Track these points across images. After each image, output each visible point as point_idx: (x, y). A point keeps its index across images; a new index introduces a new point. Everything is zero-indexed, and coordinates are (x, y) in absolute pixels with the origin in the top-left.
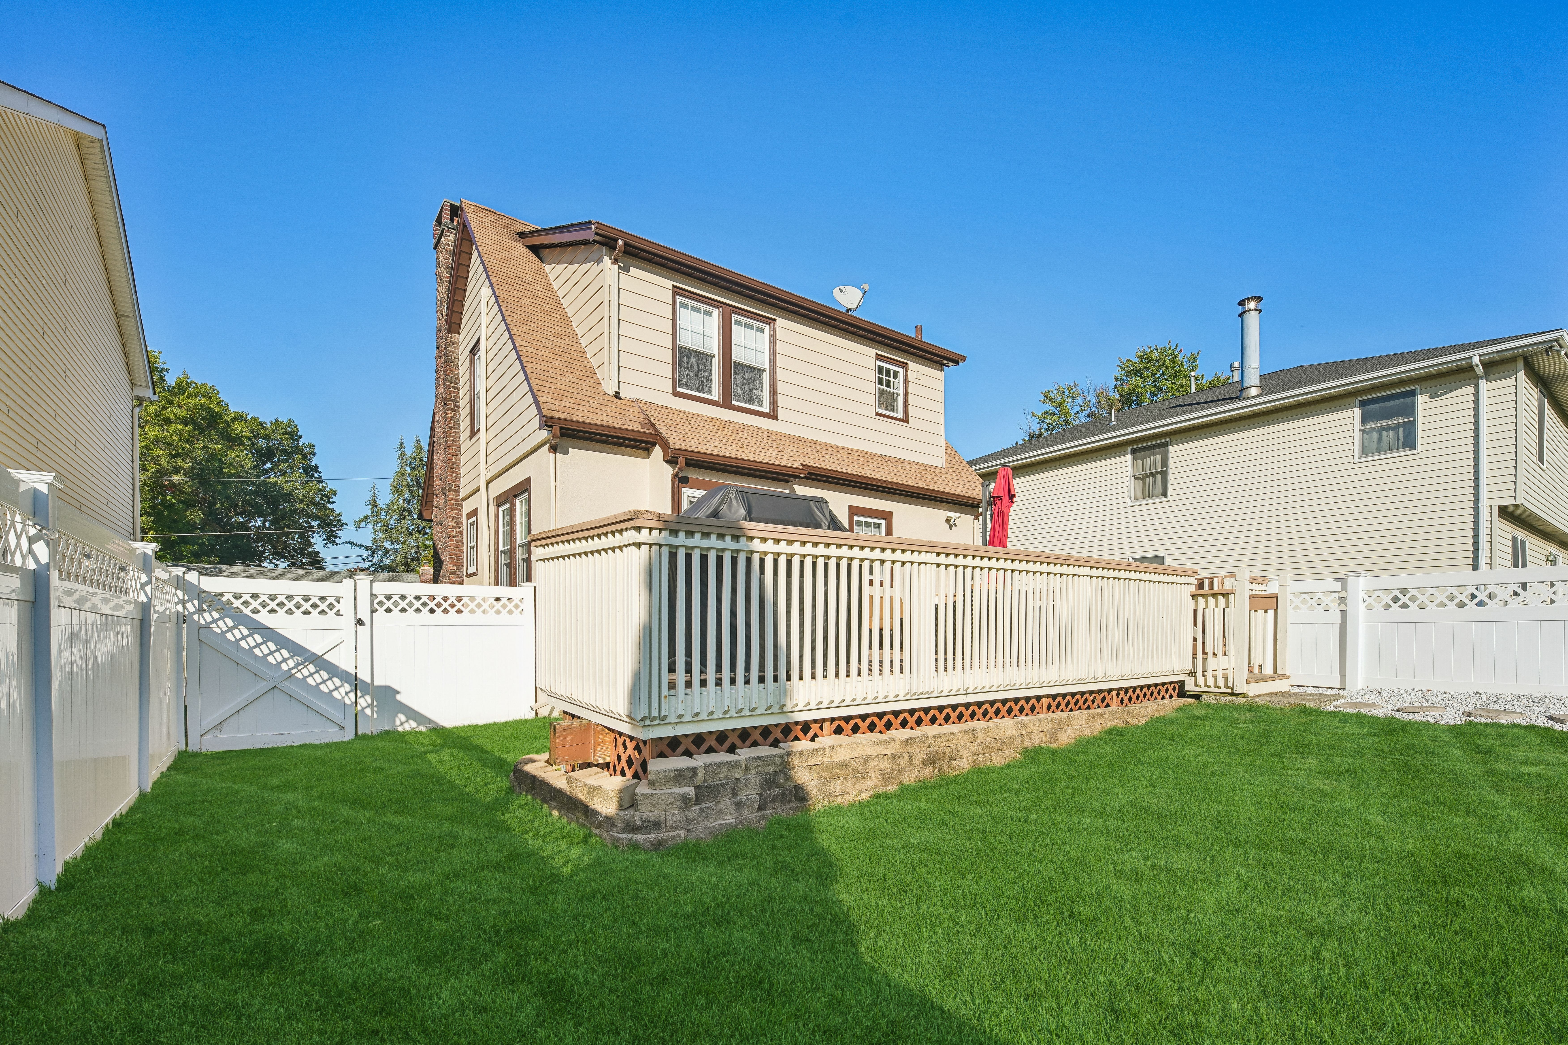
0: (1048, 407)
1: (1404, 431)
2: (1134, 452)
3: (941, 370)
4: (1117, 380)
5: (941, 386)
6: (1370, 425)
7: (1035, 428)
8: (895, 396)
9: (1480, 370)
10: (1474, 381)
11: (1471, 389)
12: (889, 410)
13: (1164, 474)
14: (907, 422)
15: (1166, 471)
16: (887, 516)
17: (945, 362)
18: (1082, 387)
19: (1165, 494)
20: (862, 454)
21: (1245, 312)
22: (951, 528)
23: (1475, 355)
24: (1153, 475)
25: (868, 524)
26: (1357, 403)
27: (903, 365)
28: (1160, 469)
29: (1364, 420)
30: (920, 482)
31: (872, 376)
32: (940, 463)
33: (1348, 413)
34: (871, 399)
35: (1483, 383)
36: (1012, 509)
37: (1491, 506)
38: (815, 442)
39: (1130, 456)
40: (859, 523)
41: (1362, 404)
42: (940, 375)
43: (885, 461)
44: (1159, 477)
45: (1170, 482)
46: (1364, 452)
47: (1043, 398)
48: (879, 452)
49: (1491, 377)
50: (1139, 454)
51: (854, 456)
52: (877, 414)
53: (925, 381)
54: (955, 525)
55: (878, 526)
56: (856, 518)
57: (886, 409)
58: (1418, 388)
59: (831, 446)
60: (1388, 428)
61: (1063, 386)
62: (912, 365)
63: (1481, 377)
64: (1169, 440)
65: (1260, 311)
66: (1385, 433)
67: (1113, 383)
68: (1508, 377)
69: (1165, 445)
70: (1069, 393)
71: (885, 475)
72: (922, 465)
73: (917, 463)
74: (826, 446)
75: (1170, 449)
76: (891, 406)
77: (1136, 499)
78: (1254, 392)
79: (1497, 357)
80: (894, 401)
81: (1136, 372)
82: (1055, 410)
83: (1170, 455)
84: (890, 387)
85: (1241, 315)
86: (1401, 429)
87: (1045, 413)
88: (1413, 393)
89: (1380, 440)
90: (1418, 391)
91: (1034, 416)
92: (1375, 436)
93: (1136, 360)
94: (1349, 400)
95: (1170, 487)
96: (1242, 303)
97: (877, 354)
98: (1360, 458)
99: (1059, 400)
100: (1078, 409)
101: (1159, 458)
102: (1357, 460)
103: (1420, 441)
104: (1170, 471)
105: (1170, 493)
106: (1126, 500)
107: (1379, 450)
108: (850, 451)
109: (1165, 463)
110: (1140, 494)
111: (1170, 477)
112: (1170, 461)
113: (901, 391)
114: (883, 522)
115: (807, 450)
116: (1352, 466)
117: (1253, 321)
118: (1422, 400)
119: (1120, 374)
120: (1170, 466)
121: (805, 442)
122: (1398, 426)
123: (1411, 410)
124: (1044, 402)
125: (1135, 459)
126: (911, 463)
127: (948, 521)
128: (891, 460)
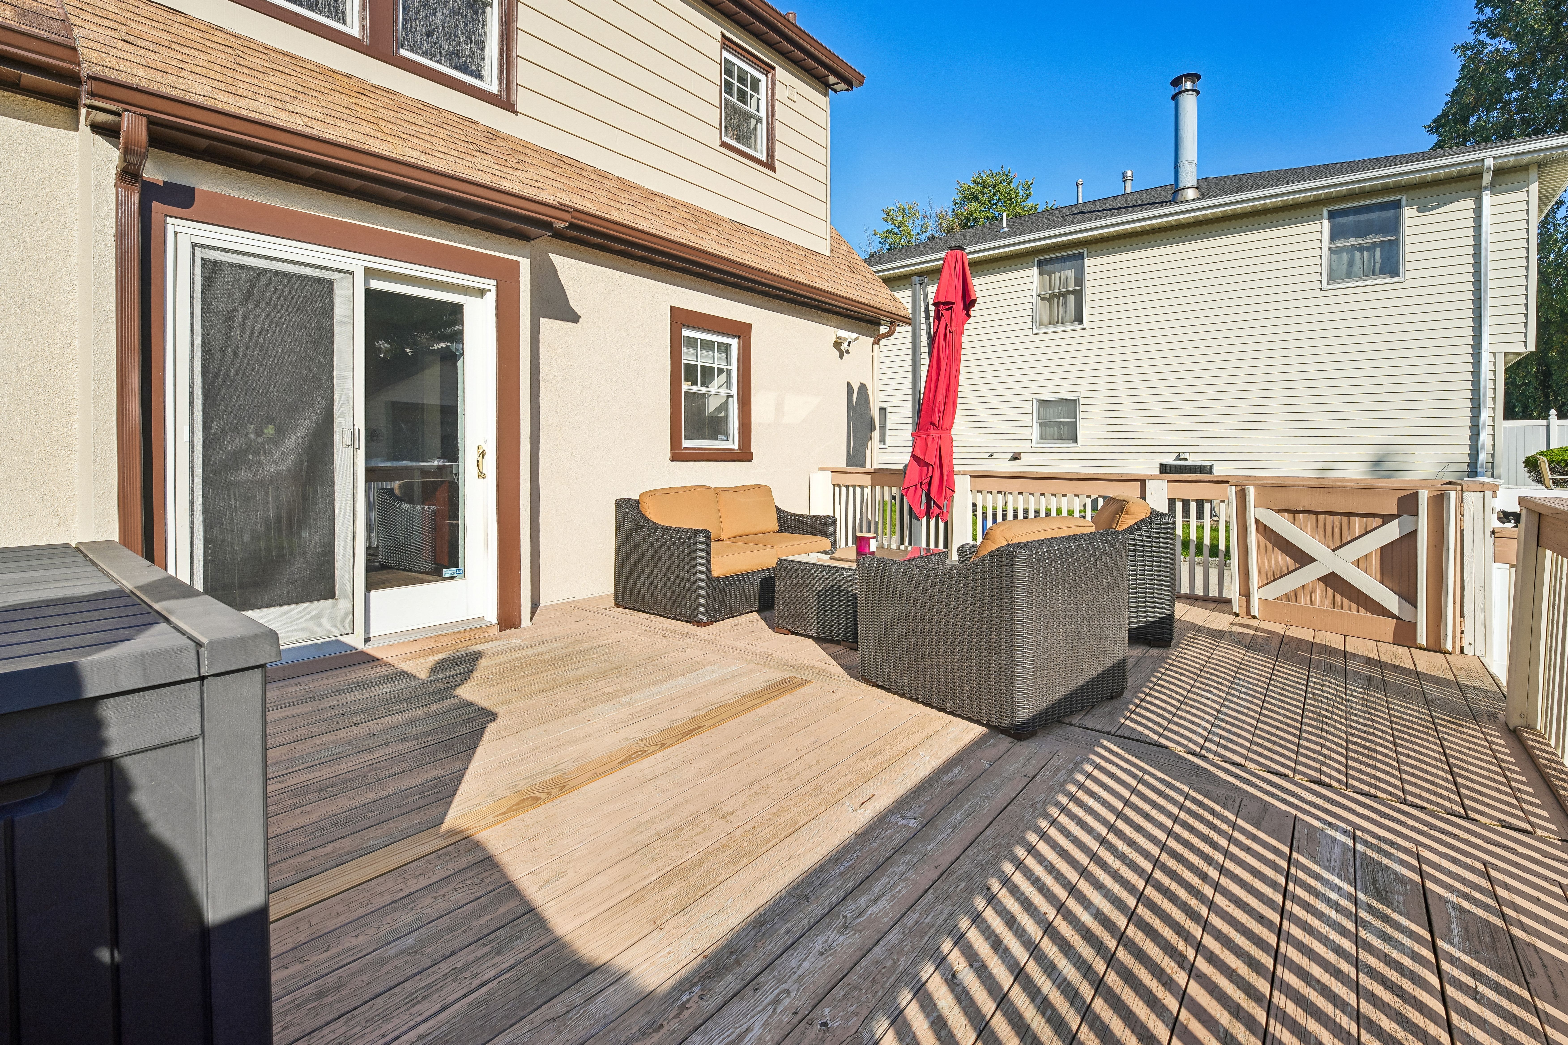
0: (889, 226)
1: (1381, 253)
2: (1040, 264)
3: (825, 95)
4: (956, 204)
5: (824, 119)
6: (1341, 243)
7: (876, 247)
8: (753, 122)
9: (1487, 179)
10: (1476, 193)
11: (1470, 203)
12: (743, 144)
13: (1079, 295)
14: (773, 169)
15: (1082, 290)
16: (742, 331)
17: (832, 79)
18: (921, 207)
19: (1079, 318)
20: (696, 214)
21: (1181, 92)
22: (841, 357)
23: (1488, 157)
24: (1064, 295)
25: (707, 345)
26: (1325, 214)
27: (767, 69)
28: (1072, 287)
29: (1333, 238)
30: (799, 274)
31: (715, 72)
32: (823, 247)
33: (1315, 226)
34: (714, 116)
35: (1486, 195)
36: (966, 327)
37: (1495, 354)
38: (604, 175)
39: (1035, 269)
40: (692, 342)
41: (1332, 215)
42: (824, 101)
43: (738, 230)
44: (1071, 298)
45: (1086, 305)
46: (1333, 277)
47: (884, 216)
48: (726, 215)
49: (1496, 189)
50: (1047, 268)
51: (682, 212)
52: (723, 144)
53: (801, 105)
54: (848, 352)
55: (725, 349)
56: (686, 333)
57: (737, 140)
58: (1403, 198)
59: (636, 187)
60: (1362, 248)
61: (903, 205)
62: (781, 73)
63: (1486, 188)
64: (1085, 251)
65: (1198, 92)
66: (1358, 254)
67: (952, 207)
68: (1518, 189)
69: (1081, 257)
70: (908, 212)
71: (739, 254)
72: (798, 247)
73: (789, 243)
74: (627, 186)
75: (1088, 262)
76: (747, 136)
77: (1042, 325)
78: (1191, 194)
79: (1512, 161)
80: (752, 133)
81: (975, 197)
82: (896, 230)
83: (1087, 270)
84: (745, 103)
85: (1175, 97)
86: (1378, 251)
87: (886, 232)
88: (1397, 205)
89: (1351, 264)
90: (1403, 202)
91: (876, 234)
92: (1345, 257)
93: (972, 185)
94: (1315, 210)
95: (1087, 311)
96: (1176, 82)
97: (723, 35)
98: (1328, 284)
99: (900, 218)
100: (919, 230)
101: (1070, 274)
102: (1325, 287)
103: (1406, 266)
104: (1087, 291)
105: (1086, 318)
106: (1030, 325)
107: (1349, 275)
108: (675, 204)
109: (1079, 281)
110: (1046, 319)
111: (1086, 298)
112: (1087, 277)
113: (763, 114)
114: (734, 342)
115: (584, 184)
116: (1319, 293)
117: (1189, 103)
118: (1408, 214)
119: (958, 198)
120: (1087, 284)
121: (580, 169)
122: (1374, 245)
123: (1394, 226)
124: (885, 220)
125: (1041, 274)
126: (781, 241)
127: (837, 345)
128: (749, 231)
